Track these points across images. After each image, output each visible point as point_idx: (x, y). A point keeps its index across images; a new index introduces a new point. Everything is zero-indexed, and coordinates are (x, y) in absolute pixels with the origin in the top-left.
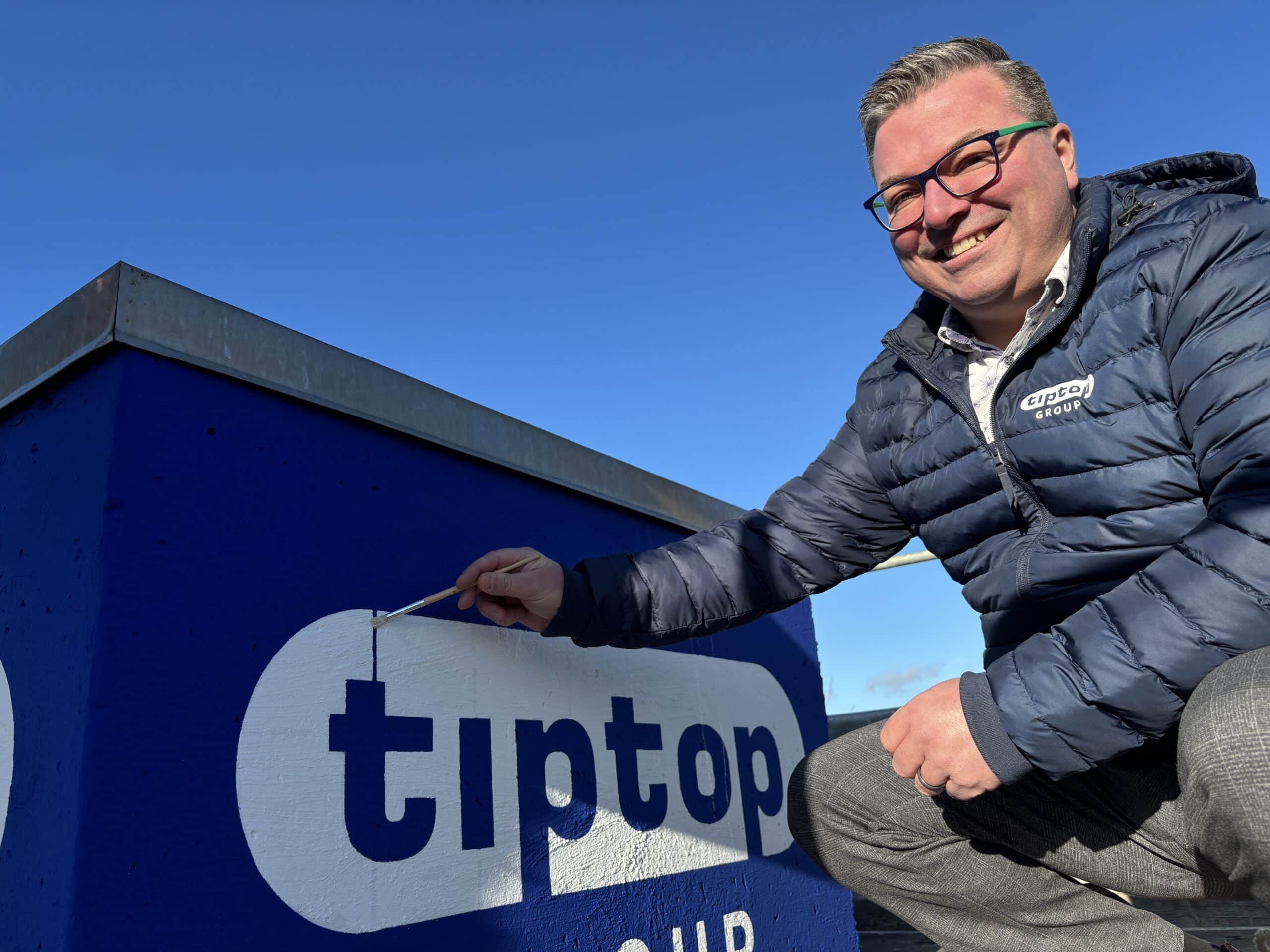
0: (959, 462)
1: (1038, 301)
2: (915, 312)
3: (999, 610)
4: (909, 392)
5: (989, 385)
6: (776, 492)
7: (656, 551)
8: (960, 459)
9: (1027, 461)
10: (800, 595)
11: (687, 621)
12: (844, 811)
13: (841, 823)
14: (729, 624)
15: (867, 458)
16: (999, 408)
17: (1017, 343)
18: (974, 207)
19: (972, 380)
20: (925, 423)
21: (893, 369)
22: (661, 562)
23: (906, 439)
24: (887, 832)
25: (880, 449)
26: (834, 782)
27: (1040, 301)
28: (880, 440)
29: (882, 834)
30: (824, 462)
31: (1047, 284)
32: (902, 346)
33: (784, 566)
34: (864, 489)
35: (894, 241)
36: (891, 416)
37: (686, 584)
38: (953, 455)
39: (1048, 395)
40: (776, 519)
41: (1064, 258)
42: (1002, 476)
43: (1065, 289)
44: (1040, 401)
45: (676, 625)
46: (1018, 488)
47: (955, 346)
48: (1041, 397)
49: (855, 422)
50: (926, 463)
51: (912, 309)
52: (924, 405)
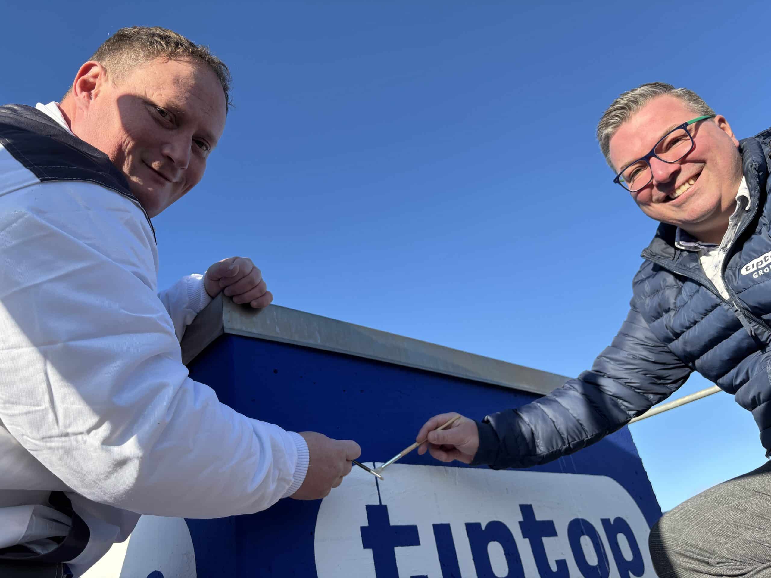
0: (710, 315)
1: (734, 211)
2: (657, 236)
3: (763, 403)
4: (666, 282)
5: (716, 267)
6: (598, 358)
7: (530, 405)
8: (711, 313)
9: (754, 304)
10: (627, 419)
11: (558, 445)
12: (690, 554)
13: (690, 563)
14: (585, 444)
15: (649, 326)
16: (727, 278)
17: (728, 238)
18: (682, 166)
19: (704, 266)
20: (682, 297)
21: (652, 271)
22: (535, 411)
23: (672, 309)
24: (723, 565)
25: (656, 320)
26: (679, 536)
27: (736, 210)
28: (655, 314)
29: (720, 567)
30: (623, 334)
31: (738, 199)
32: (655, 256)
33: (613, 402)
34: (653, 345)
35: (635, 198)
36: (659, 298)
37: (553, 422)
38: (706, 312)
39: (757, 263)
40: (601, 374)
41: (743, 183)
42: (740, 317)
43: (749, 200)
44: (753, 267)
45: (552, 449)
46: (753, 324)
47: (688, 249)
48: (753, 265)
49: (637, 306)
50: (689, 321)
51: (655, 234)
52: (678, 288)
